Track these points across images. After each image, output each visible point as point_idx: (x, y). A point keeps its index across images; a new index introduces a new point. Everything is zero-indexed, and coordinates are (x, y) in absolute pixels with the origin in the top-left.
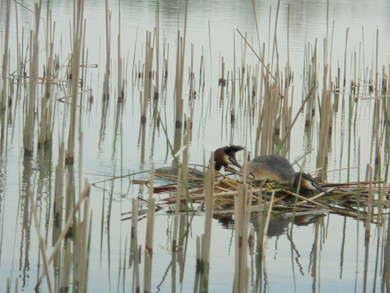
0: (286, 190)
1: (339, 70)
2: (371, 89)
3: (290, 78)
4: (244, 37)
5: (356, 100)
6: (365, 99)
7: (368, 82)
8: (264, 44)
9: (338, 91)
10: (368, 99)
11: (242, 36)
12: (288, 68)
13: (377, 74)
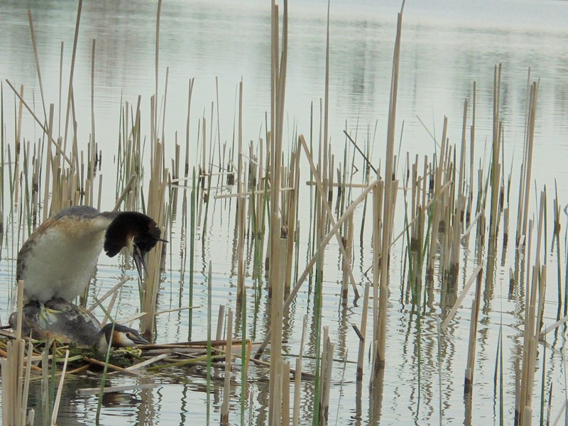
0: (89, 356)
1: (177, 148)
2: (231, 180)
3: (96, 161)
4: (19, 94)
5: (206, 199)
6: (221, 197)
7: (226, 167)
8: (52, 106)
9: (176, 183)
10: (225, 197)
11: (16, 92)
12: (93, 145)
13: (240, 156)
